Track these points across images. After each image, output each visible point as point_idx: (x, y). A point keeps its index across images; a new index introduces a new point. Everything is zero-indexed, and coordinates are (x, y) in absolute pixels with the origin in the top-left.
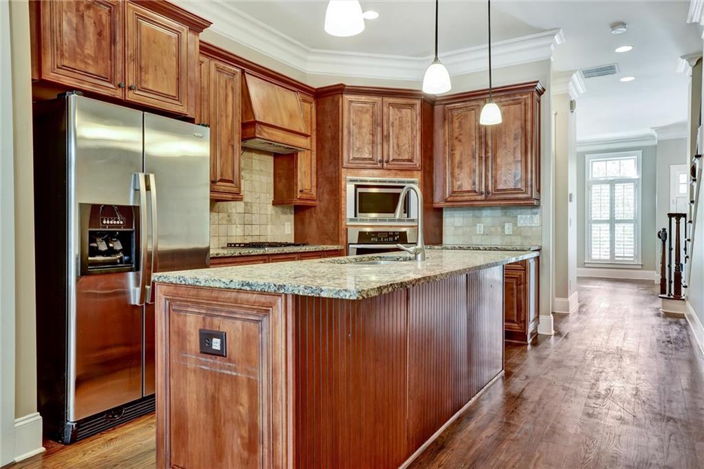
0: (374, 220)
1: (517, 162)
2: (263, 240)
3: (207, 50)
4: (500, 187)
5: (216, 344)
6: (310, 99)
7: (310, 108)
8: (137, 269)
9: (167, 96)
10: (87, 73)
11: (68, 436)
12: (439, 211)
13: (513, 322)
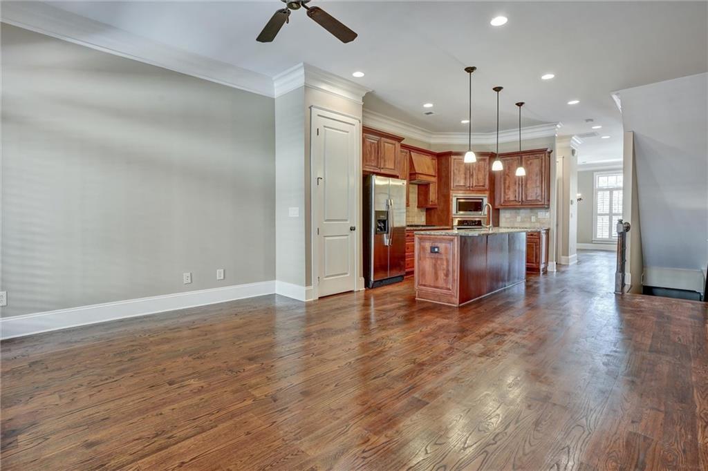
0: (462, 215)
1: (537, 187)
2: (413, 224)
3: (403, 146)
4: (529, 199)
5: (436, 250)
6: (435, 158)
7: (435, 162)
8: (388, 233)
9: (391, 169)
10: (372, 166)
11: (371, 286)
12: (498, 210)
13: (533, 263)
